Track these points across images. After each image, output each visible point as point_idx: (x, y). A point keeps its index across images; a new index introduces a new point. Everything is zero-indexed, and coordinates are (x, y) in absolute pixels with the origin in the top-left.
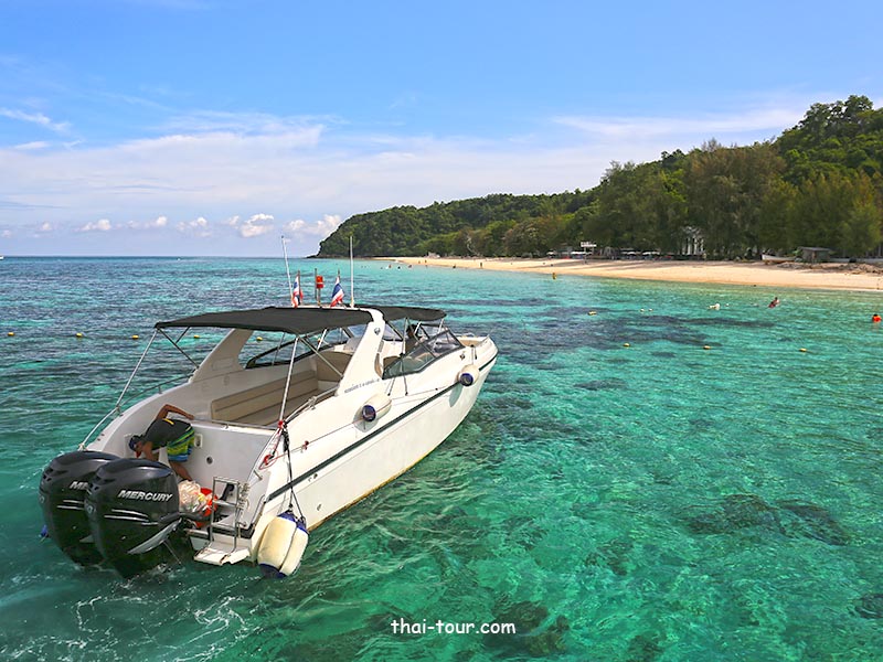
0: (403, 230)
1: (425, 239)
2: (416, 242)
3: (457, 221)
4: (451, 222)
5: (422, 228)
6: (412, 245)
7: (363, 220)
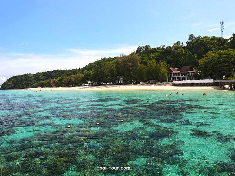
0: (29, 81)
1: (36, 83)
2: (33, 84)
3: (45, 77)
4: (43, 78)
5: (34, 80)
6: (32, 85)
7: (15, 78)
